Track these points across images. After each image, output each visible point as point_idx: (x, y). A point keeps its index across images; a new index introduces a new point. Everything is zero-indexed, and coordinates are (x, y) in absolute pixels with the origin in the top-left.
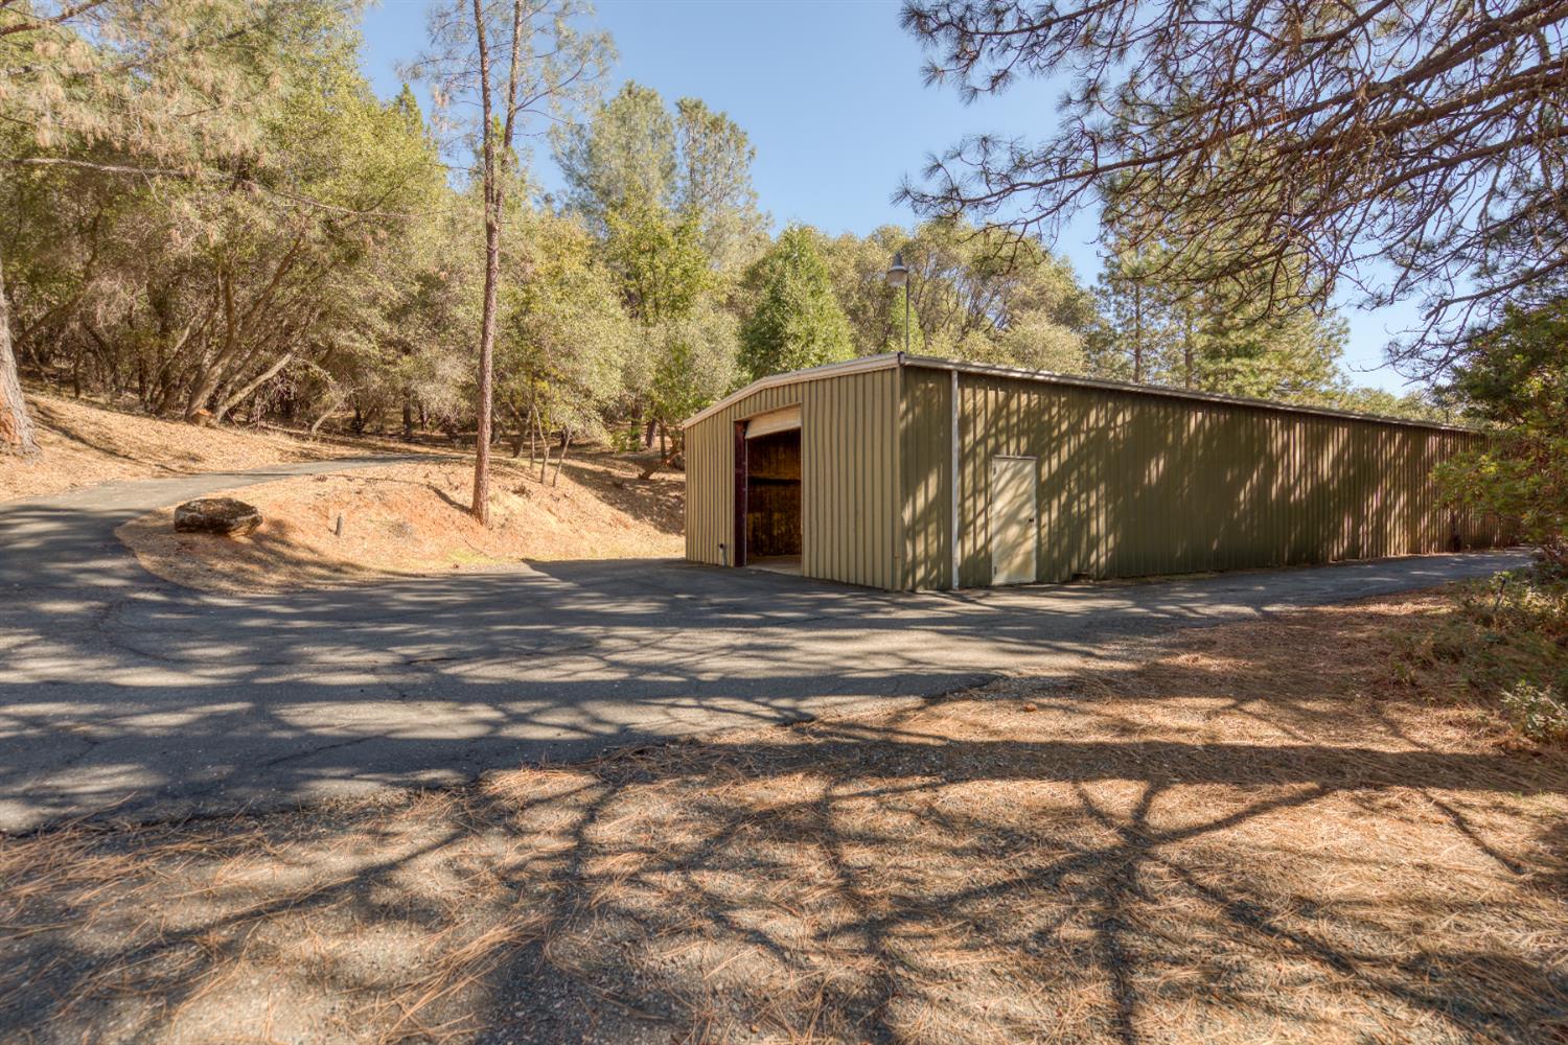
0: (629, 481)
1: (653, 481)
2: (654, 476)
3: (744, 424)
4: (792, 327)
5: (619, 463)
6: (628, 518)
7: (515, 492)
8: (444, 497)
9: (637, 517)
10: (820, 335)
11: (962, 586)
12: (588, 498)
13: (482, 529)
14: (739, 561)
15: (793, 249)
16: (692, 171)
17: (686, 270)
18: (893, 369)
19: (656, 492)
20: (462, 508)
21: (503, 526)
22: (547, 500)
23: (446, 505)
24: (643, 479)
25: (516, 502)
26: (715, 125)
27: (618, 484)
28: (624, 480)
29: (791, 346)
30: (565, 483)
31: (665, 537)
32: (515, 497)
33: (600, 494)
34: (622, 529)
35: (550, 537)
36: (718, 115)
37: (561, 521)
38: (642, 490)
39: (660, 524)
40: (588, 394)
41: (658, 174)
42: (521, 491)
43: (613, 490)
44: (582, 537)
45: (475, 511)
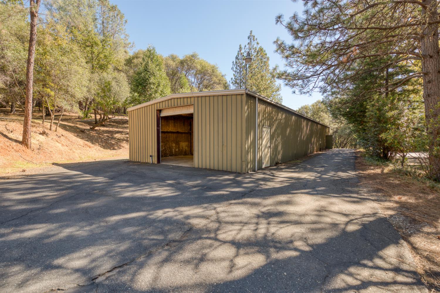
0: (86, 129)
1: (96, 130)
2: (96, 128)
3: (160, 111)
4: (152, 80)
5: (78, 123)
6: (89, 143)
7: (40, 134)
8: (6, 136)
9: (93, 143)
10: (162, 84)
11: (258, 170)
12: (71, 136)
13: (29, 151)
14: (159, 161)
15: (150, 55)
16: (103, 22)
17: (105, 56)
18: (242, 95)
19: (99, 134)
20: (16, 141)
21: (39, 149)
22: (55, 137)
23: (7, 140)
24: (92, 129)
25: (42, 138)
26: (113, 8)
27: (83, 131)
28: (85, 129)
29: (152, 86)
30: (61, 131)
31: (105, 150)
32: (41, 136)
33: (76, 135)
34: (88, 148)
35: (61, 153)
36: (114, 5)
37: (63, 145)
38: (93, 133)
39: (103, 146)
40: (73, 96)
41: (91, 20)
42: (43, 133)
43: (81, 133)
44: (74, 152)
45: (24, 142)
